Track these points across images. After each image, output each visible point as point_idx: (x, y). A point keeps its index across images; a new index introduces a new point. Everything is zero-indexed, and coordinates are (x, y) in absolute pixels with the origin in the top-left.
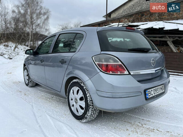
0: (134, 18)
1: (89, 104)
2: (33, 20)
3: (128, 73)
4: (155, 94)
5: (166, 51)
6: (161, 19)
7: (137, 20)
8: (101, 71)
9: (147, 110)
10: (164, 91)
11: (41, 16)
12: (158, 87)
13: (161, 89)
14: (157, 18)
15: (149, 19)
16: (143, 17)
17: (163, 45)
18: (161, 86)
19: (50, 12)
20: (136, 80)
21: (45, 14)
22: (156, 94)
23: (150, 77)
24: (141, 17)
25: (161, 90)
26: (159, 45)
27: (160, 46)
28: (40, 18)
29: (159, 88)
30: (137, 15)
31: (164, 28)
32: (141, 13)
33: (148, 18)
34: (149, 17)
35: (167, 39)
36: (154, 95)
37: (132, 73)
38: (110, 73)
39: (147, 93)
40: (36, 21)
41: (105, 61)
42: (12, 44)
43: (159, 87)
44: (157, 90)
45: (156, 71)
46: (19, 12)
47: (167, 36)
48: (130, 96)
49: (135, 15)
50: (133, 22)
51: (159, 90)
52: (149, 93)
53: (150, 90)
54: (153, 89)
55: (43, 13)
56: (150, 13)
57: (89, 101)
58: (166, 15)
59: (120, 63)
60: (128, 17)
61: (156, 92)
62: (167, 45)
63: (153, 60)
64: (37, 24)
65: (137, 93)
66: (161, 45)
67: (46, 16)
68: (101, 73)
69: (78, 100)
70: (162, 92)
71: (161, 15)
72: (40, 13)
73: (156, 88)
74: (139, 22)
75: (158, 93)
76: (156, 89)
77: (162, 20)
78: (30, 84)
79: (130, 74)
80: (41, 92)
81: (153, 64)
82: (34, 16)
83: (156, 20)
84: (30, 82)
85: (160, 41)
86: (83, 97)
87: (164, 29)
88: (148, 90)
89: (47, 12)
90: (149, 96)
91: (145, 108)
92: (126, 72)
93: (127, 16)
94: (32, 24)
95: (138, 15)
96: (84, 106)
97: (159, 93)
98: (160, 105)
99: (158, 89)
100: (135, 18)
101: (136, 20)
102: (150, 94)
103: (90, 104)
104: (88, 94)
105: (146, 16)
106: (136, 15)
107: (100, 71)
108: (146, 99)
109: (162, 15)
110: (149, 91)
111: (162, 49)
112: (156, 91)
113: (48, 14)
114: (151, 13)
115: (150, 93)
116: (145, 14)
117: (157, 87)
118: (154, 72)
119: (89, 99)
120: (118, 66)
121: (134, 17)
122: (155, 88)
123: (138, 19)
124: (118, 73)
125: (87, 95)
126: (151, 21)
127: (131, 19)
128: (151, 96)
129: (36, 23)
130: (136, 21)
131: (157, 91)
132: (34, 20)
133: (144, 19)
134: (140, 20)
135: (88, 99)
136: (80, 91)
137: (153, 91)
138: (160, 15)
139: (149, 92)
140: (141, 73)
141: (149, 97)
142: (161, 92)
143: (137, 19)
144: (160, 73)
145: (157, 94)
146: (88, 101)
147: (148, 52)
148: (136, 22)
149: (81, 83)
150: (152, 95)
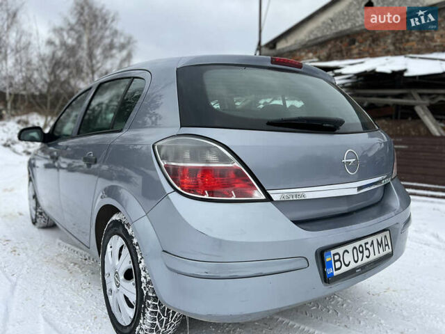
0: (330, 50)
1: (145, 292)
2: (94, 62)
3: (263, 197)
4: (356, 262)
5: (413, 133)
6: (399, 51)
7: (339, 55)
8: (176, 190)
9: (345, 305)
10: (388, 250)
11: (114, 51)
12: (369, 240)
13: (379, 244)
14: (391, 48)
15: (371, 51)
16: (353, 47)
17: (404, 117)
18: (379, 237)
19: (136, 42)
20: (287, 217)
21: (123, 47)
22: (360, 263)
23: (343, 208)
24: (349, 47)
25: (381, 249)
26: (393, 117)
27: (396, 118)
28: (112, 56)
29: (372, 243)
30: (338, 43)
31: (405, 70)
32: (348, 36)
33: (367, 48)
34: (370, 45)
35: (414, 99)
36: (353, 265)
37: (275, 197)
38: (205, 197)
39: (328, 259)
40: (102, 64)
41: (193, 159)
42: (37, 119)
43: (374, 238)
44: (367, 249)
45: (360, 188)
46: (63, 44)
47: (415, 92)
48: (265, 271)
49: (333, 42)
50: (329, 58)
51: (371, 249)
52: (335, 261)
53: (340, 250)
54: (349, 247)
55: (117, 45)
56: (371, 36)
57: (144, 285)
58: (413, 41)
59: (237, 164)
60: (314, 48)
61: (360, 255)
62: (416, 117)
63: (351, 155)
64: (104, 71)
65: (291, 262)
66: (399, 116)
67: (124, 53)
68: (175, 197)
69: (122, 277)
70: (382, 253)
71: (401, 39)
72: (111, 46)
73: (362, 242)
74: (342, 58)
75: (368, 257)
76: (361, 246)
77: (402, 52)
78: (41, 221)
79: (269, 198)
80: (63, 244)
81: (352, 168)
82: (98, 52)
83: (387, 53)
84: (41, 214)
85: (397, 106)
86: (131, 269)
87: (406, 74)
88: (333, 252)
89: (129, 43)
90: (336, 270)
91: (340, 299)
92: (258, 194)
93: (313, 46)
94: (93, 72)
95: (341, 42)
96: (133, 299)
97: (372, 257)
98: (388, 289)
99: (368, 246)
100: (333, 50)
101: (335, 54)
102: (338, 265)
103: (147, 293)
104: (142, 261)
105: (361, 43)
106: (335, 42)
107: (173, 190)
108: (327, 279)
109: (404, 41)
110: (338, 254)
111: (403, 126)
112: (362, 252)
113: (129, 47)
114: (375, 36)
115: (339, 260)
116: (359, 38)
117: (365, 241)
118: (355, 192)
119: (145, 278)
120: (232, 175)
121: (329, 46)
122: (357, 244)
123: (341, 51)
124: (233, 195)
125: (141, 266)
126: (373, 55)
127: (324, 53)
128: (344, 269)
129: (101, 69)
130: (337, 56)
131: (366, 253)
132: (98, 62)
133: (355, 51)
134: (347, 53)
135: (143, 279)
136: (126, 251)
137: (350, 251)
138: (397, 40)
139: (337, 257)
140: (309, 196)
141: (336, 273)
142: (378, 255)
143: (338, 52)
144: (378, 195)
145: (366, 260)
146: (141, 283)
147: (337, 131)
148: (336, 59)
149: (127, 225)
150: (347, 266)
